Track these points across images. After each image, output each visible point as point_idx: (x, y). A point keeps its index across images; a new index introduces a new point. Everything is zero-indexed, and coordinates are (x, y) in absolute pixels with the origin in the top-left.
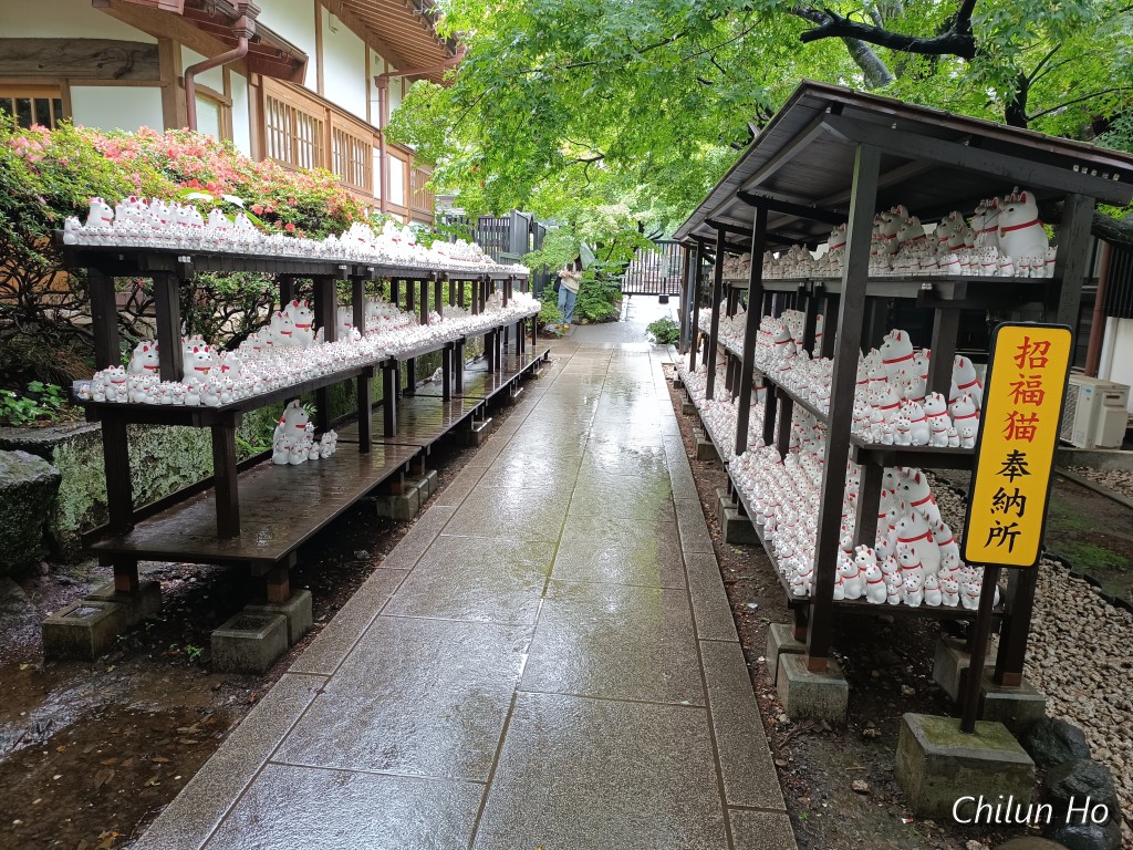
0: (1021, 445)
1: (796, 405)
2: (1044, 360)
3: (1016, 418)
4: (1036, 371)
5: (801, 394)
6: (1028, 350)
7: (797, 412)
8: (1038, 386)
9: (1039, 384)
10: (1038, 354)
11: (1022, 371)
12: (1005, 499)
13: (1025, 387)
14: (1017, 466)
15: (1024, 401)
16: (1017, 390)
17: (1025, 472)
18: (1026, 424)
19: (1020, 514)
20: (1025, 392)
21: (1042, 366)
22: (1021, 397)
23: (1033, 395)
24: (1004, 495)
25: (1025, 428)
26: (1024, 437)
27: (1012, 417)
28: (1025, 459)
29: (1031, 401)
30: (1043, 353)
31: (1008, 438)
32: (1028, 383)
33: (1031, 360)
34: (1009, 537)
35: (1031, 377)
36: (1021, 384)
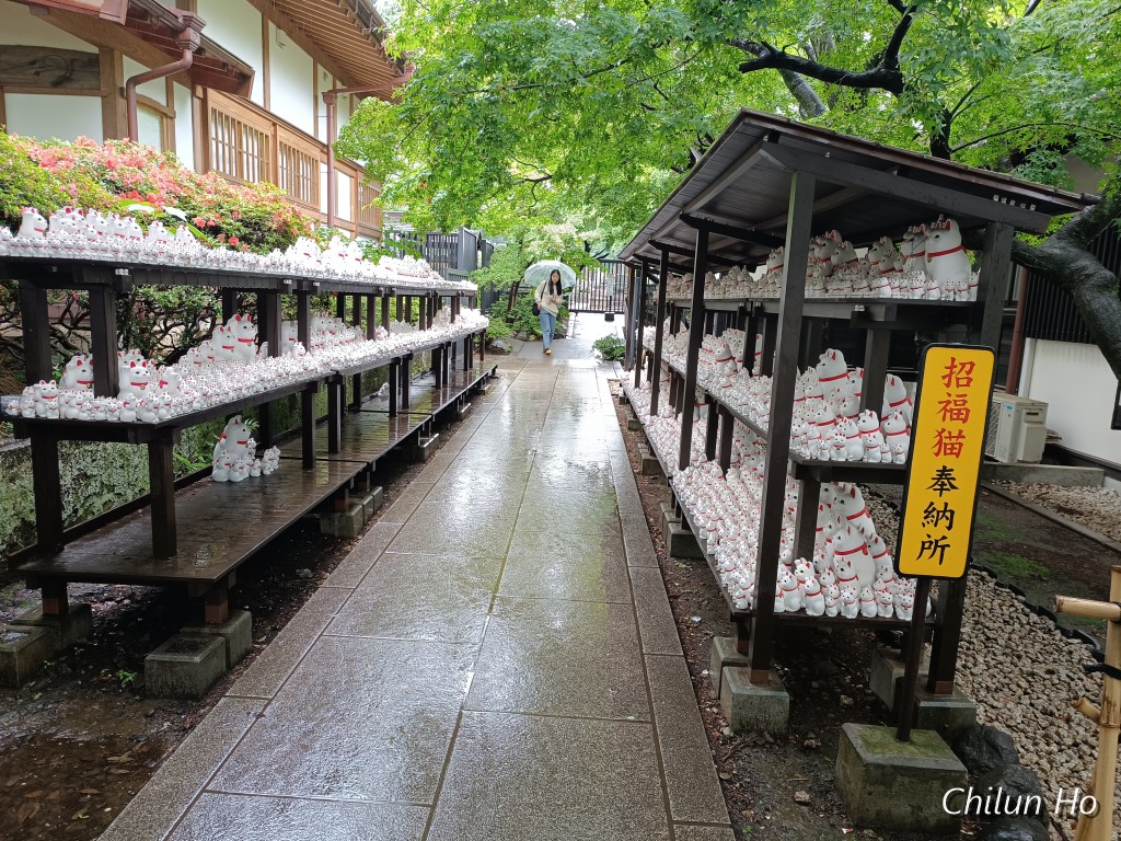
0: (950, 461)
1: (737, 421)
2: (970, 380)
3: (943, 435)
4: (962, 391)
5: (742, 411)
6: (954, 370)
7: (737, 427)
8: (964, 404)
9: (965, 402)
10: (963, 374)
11: (949, 390)
12: (935, 513)
13: (952, 406)
14: (946, 481)
15: (952, 419)
16: (944, 408)
17: (953, 487)
18: (954, 440)
19: (949, 528)
20: (952, 410)
21: (968, 385)
22: (948, 414)
23: (959, 413)
24: (934, 509)
25: (953, 445)
26: (951, 453)
27: (940, 434)
28: (953, 474)
29: (958, 419)
30: (969, 372)
31: (937, 454)
32: (955, 401)
33: (958, 379)
34: (939, 549)
35: (958, 396)
36: (948, 402)
